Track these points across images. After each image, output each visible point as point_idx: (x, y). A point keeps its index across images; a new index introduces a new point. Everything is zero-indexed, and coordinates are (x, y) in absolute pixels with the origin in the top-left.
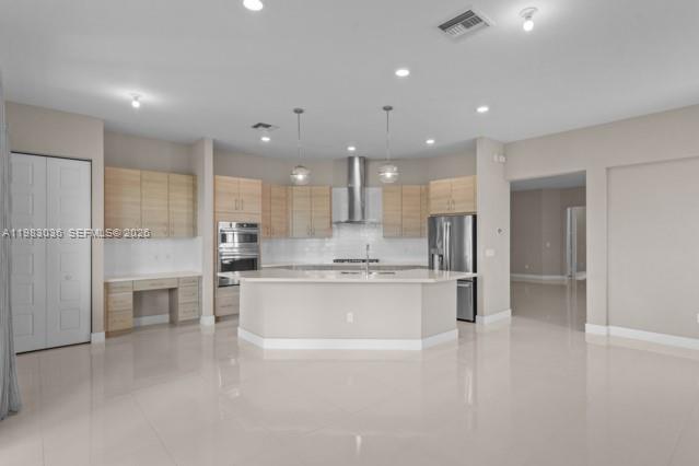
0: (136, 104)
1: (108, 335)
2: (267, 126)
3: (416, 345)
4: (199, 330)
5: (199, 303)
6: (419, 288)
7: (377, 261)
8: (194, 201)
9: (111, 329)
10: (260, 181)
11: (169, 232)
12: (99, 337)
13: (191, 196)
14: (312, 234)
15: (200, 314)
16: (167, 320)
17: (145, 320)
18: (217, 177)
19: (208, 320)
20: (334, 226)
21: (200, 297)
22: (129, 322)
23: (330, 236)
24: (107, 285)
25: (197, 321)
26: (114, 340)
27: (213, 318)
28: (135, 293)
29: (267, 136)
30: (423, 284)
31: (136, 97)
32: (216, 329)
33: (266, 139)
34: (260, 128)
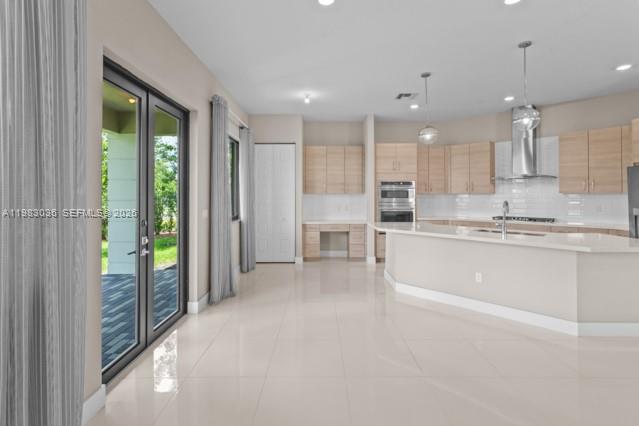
0: (307, 101)
1: (305, 260)
2: (407, 95)
3: (572, 329)
4: (365, 267)
5: (365, 245)
6: (574, 257)
7: (553, 220)
8: (363, 165)
9: (308, 256)
10: (415, 145)
11: (345, 190)
12: (299, 260)
13: (360, 161)
14: (471, 190)
15: (365, 254)
16: (346, 256)
17: (332, 253)
18: (378, 145)
19: (371, 260)
20: (497, 182)
21: (365, 241)
22: (318, 253)
23: (494, 192)
24: (304, 226)
25: (364, 259)
26: (308, 263)
27: (374, 258)
28: (322, 233)
29: (414, 104)
30: (579, 253)
31: (307, 96)
32: (377, 268)
33: (414, 107)
34: (403, 98)
